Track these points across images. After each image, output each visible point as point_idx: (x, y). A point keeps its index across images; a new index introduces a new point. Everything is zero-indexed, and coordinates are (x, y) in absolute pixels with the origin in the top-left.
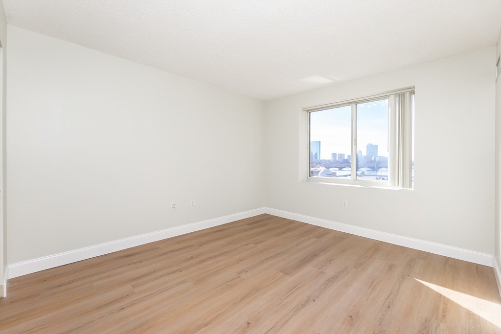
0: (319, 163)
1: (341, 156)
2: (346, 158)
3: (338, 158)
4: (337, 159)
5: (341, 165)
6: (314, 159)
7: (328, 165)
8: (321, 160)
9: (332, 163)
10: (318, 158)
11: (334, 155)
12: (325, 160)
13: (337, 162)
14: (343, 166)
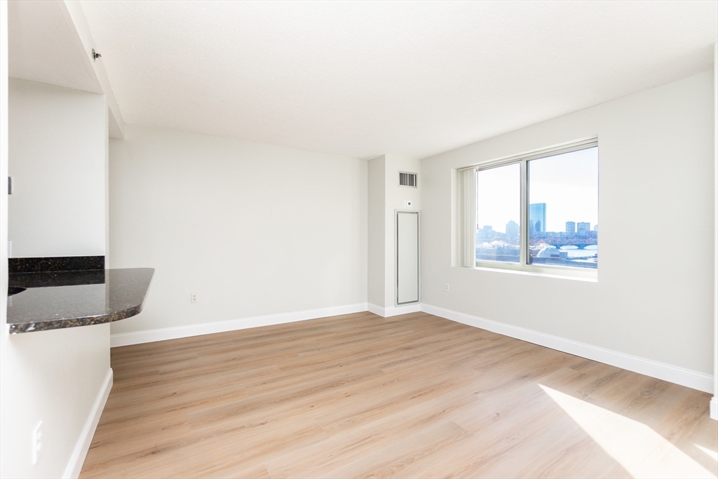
0: (544, 238)
1: (583, 226)
2: (592, 229)
3: (578, 230)
4: (576, 231)
5: (581, 241)
6: (535, 231)
7: (557, 241)
8: (547, 233)
9: (567, 238)
10: (542, 230)
11: (570, 225)
12: (554, 233)
13: (576, 235)
14: (587, 243)
